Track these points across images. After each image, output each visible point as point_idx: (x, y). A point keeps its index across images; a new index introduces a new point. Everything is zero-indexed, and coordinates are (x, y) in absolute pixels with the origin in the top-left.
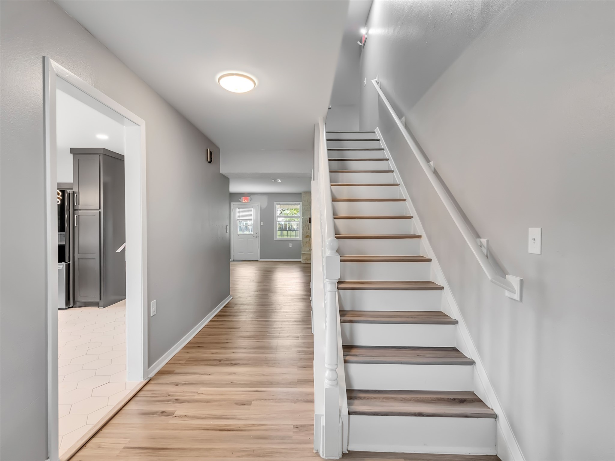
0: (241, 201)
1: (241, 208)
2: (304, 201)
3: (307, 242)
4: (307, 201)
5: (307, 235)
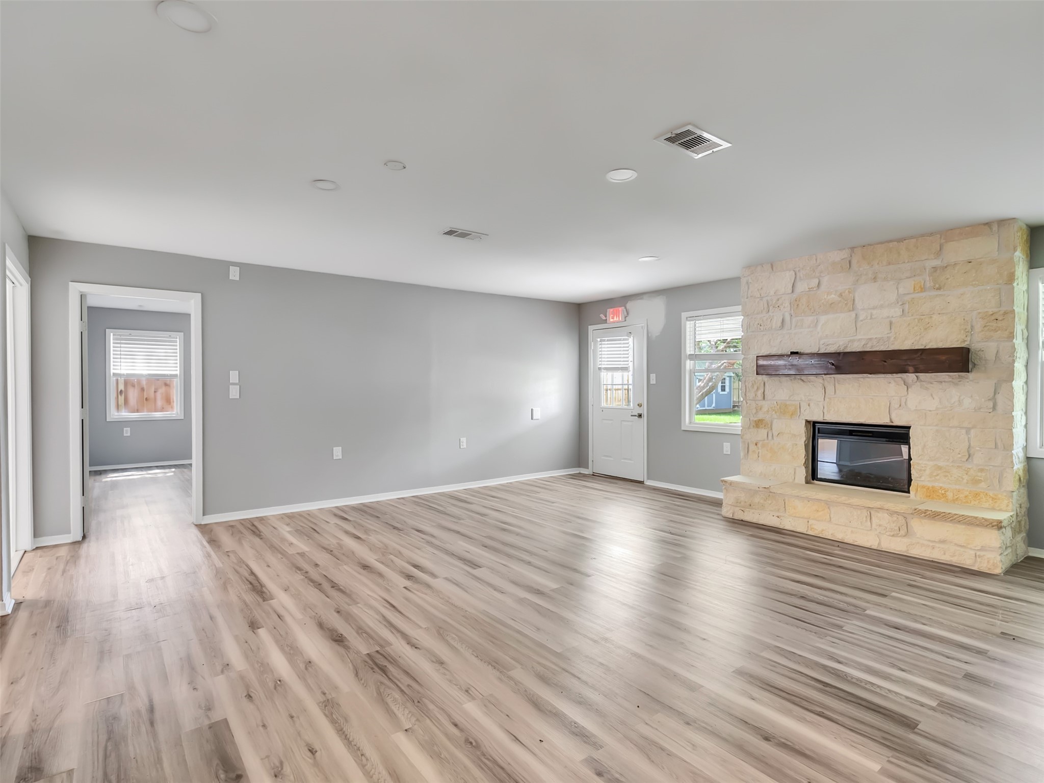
0: (606, 320)
1: (607, 339)
2: (747, 298)
3: (761, 443)
4: (761, 298)
5: (760, 416)
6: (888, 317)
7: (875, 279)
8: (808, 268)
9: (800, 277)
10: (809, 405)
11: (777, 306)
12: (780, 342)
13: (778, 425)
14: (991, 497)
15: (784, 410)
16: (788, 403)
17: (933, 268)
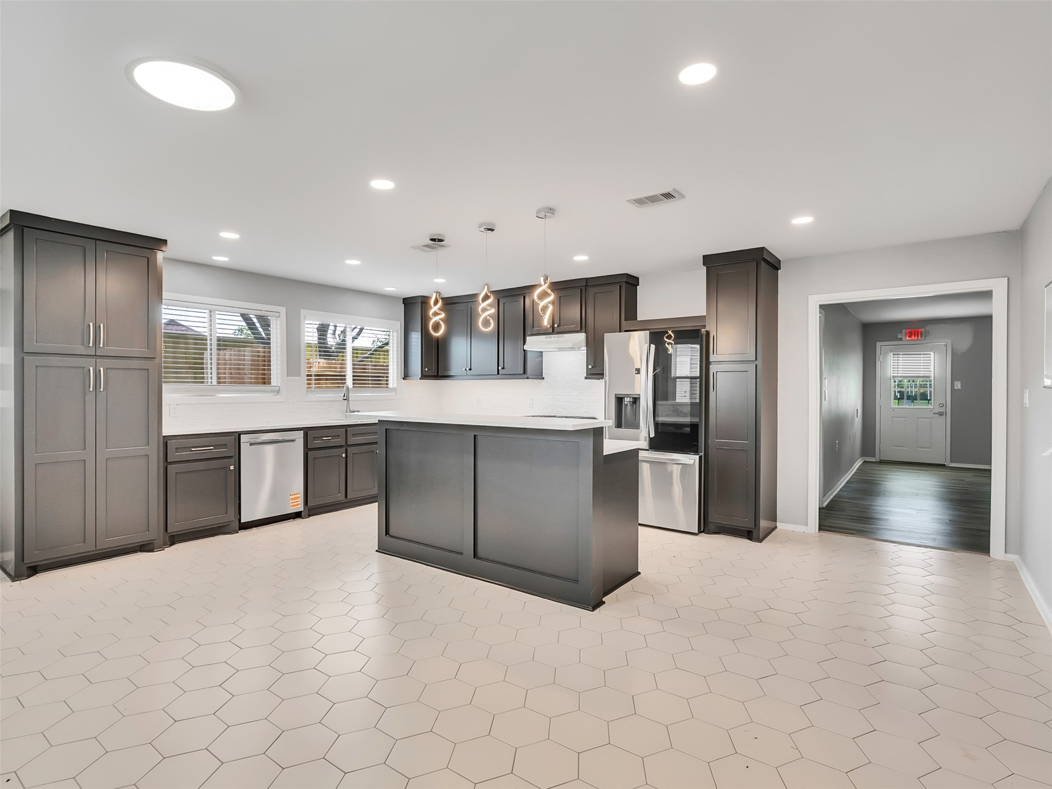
0: (901, 338)
1: (901, 353)
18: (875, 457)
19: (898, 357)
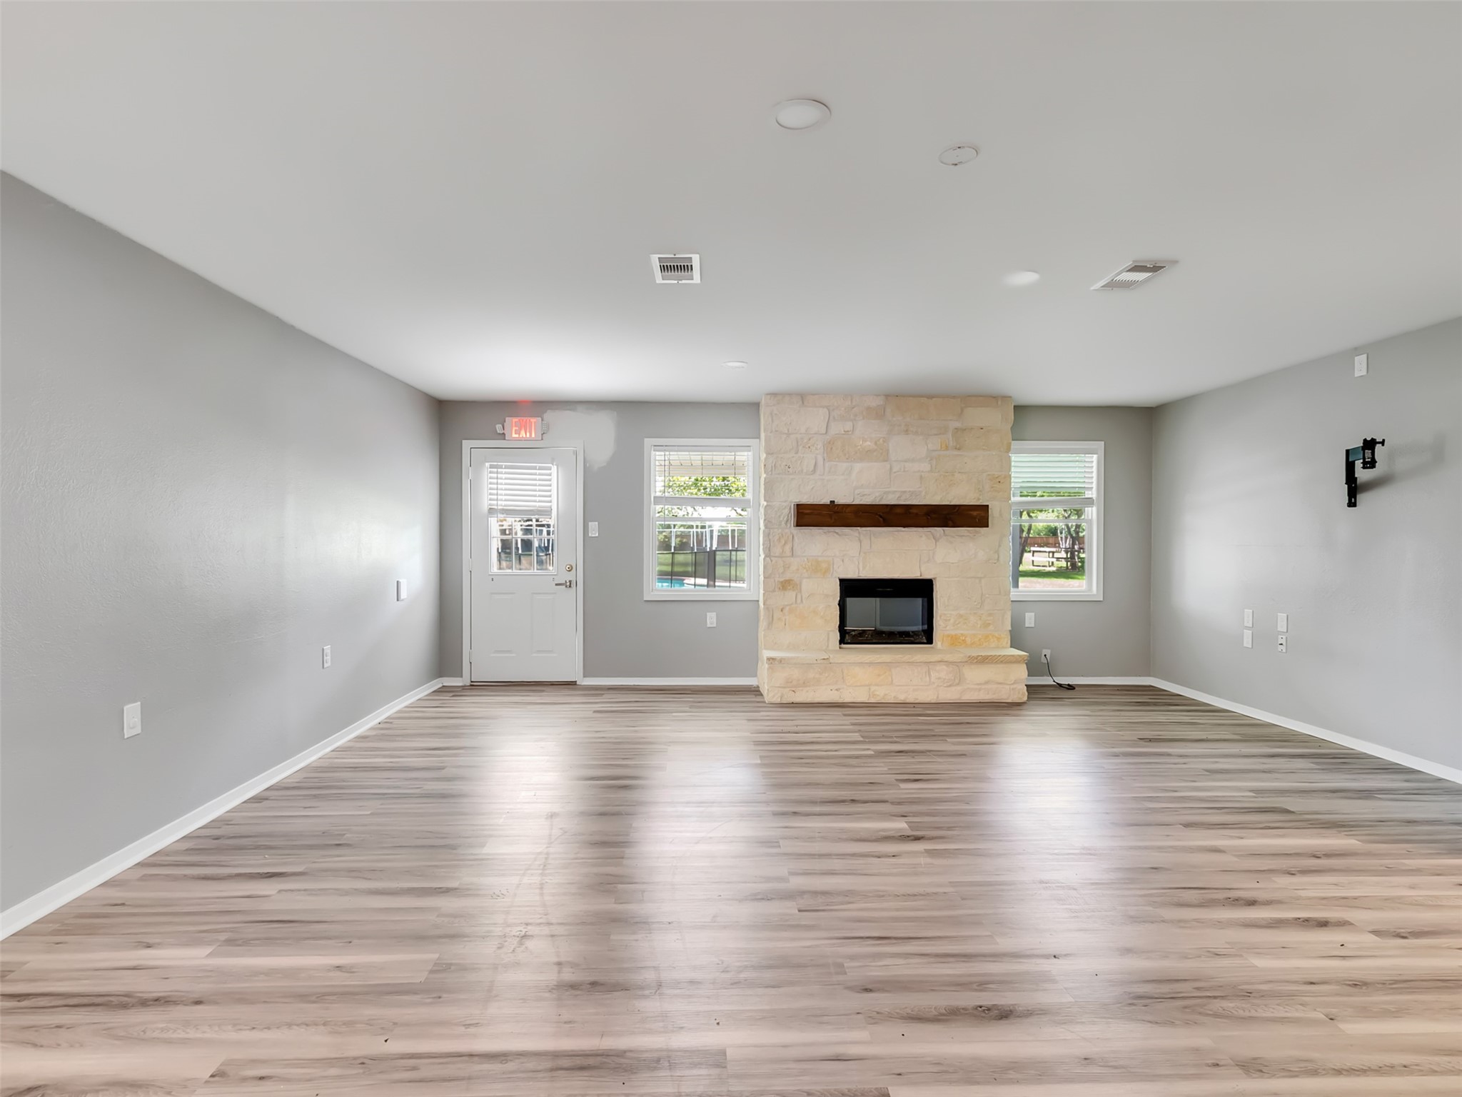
0: (504, 434)
1: (504, 465)
2: (771, 432)
3: (787, 608)
4: (788, 434)
5: (788, 576)
6: (919, 471)
7: (906, 432)
8: (843, 409)
9: (834, 418)
10: (843, 561)
11: (807, 446)
12: (813, 488)
13: (807, 585)
14: (996, 637)
15: (818, 568)
16: (820, 559)
17: (956, 429)
18: (462, 677)
19: (497, 473)
